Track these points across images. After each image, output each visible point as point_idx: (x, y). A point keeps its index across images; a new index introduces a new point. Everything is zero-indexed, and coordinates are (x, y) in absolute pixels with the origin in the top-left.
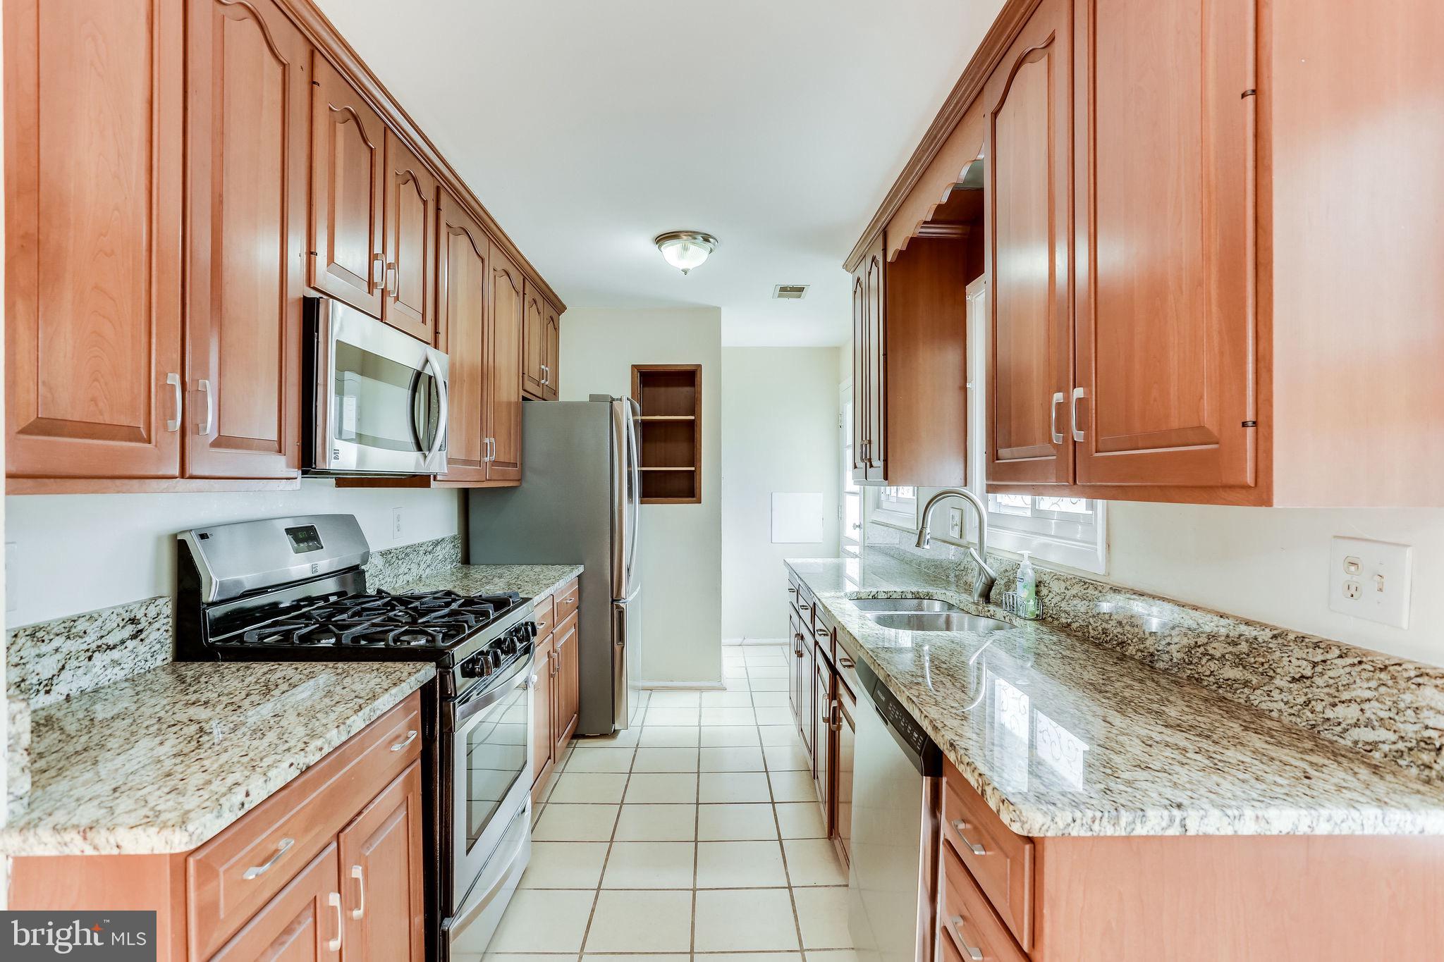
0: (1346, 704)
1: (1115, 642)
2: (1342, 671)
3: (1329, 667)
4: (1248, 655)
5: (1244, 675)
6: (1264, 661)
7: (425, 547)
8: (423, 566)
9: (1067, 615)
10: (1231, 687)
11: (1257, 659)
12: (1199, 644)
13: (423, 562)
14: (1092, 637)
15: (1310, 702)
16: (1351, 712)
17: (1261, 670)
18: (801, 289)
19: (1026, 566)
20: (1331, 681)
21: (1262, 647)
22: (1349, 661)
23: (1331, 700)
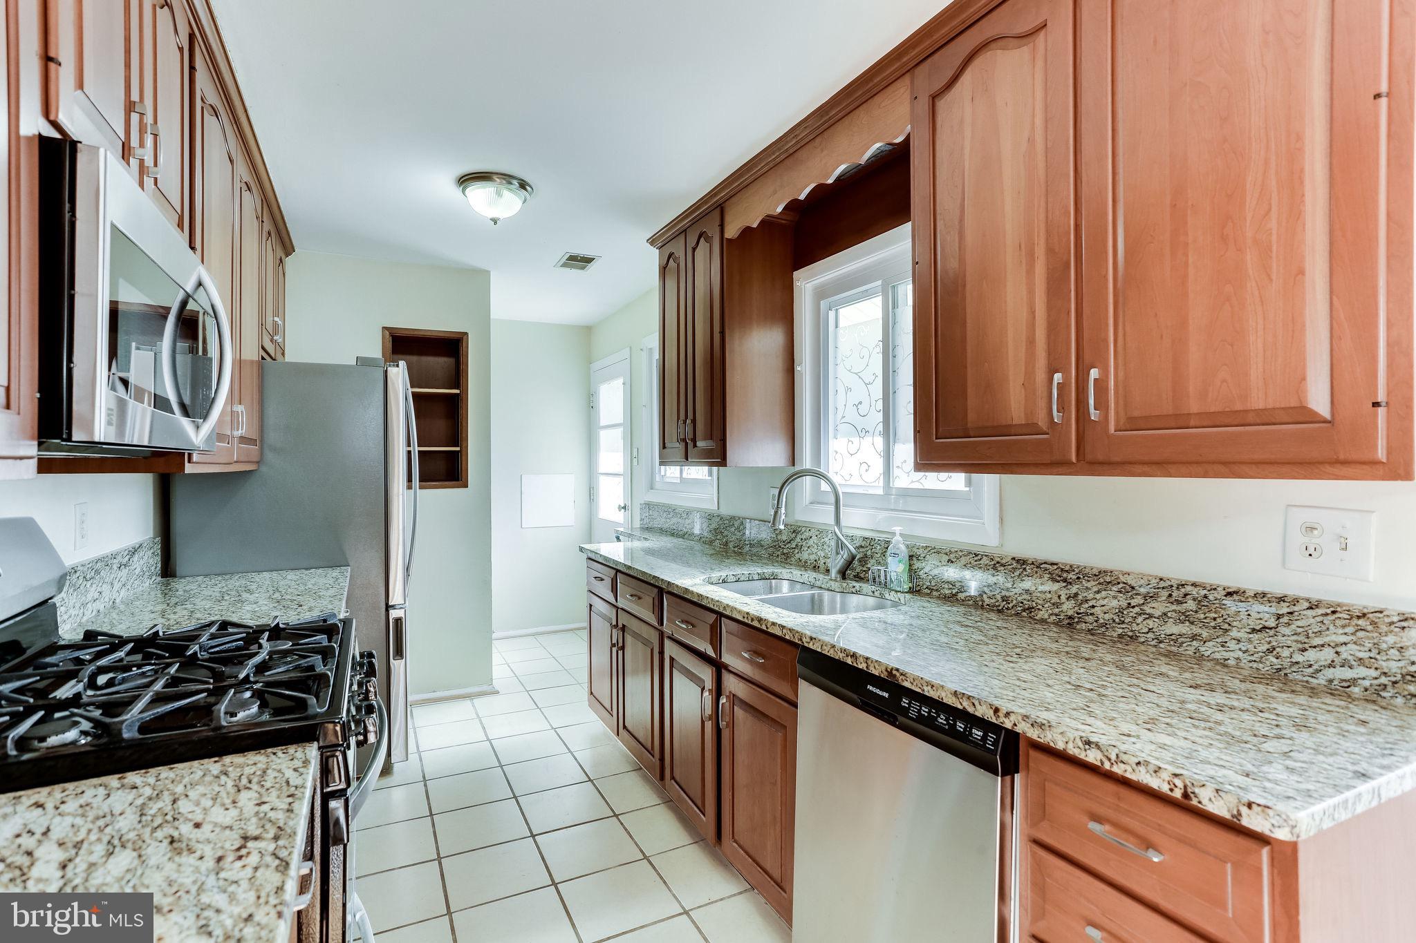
0: (1318, 649)
1: (1019, 609)
2: (1312, 621)
3: (1296, 618)
4: (1196, 612)
5: (1191, 629)
6: (1216, 616)
7: (119, 558)
8: (117, 586)
9: (951, 586)
10: (1175, 641)
11: (1207, 615)
12: (1132, 605)
13: (118, 579)
14: (988, 605)
15: (1274, 649)
16: (1327, 655)
17: (1213, 624)
18: (588, 260)
19: (898, 542)
20: (1300, 630)
21: (1214, 604)
22: (1320, 611)
23: (1300, 646)
